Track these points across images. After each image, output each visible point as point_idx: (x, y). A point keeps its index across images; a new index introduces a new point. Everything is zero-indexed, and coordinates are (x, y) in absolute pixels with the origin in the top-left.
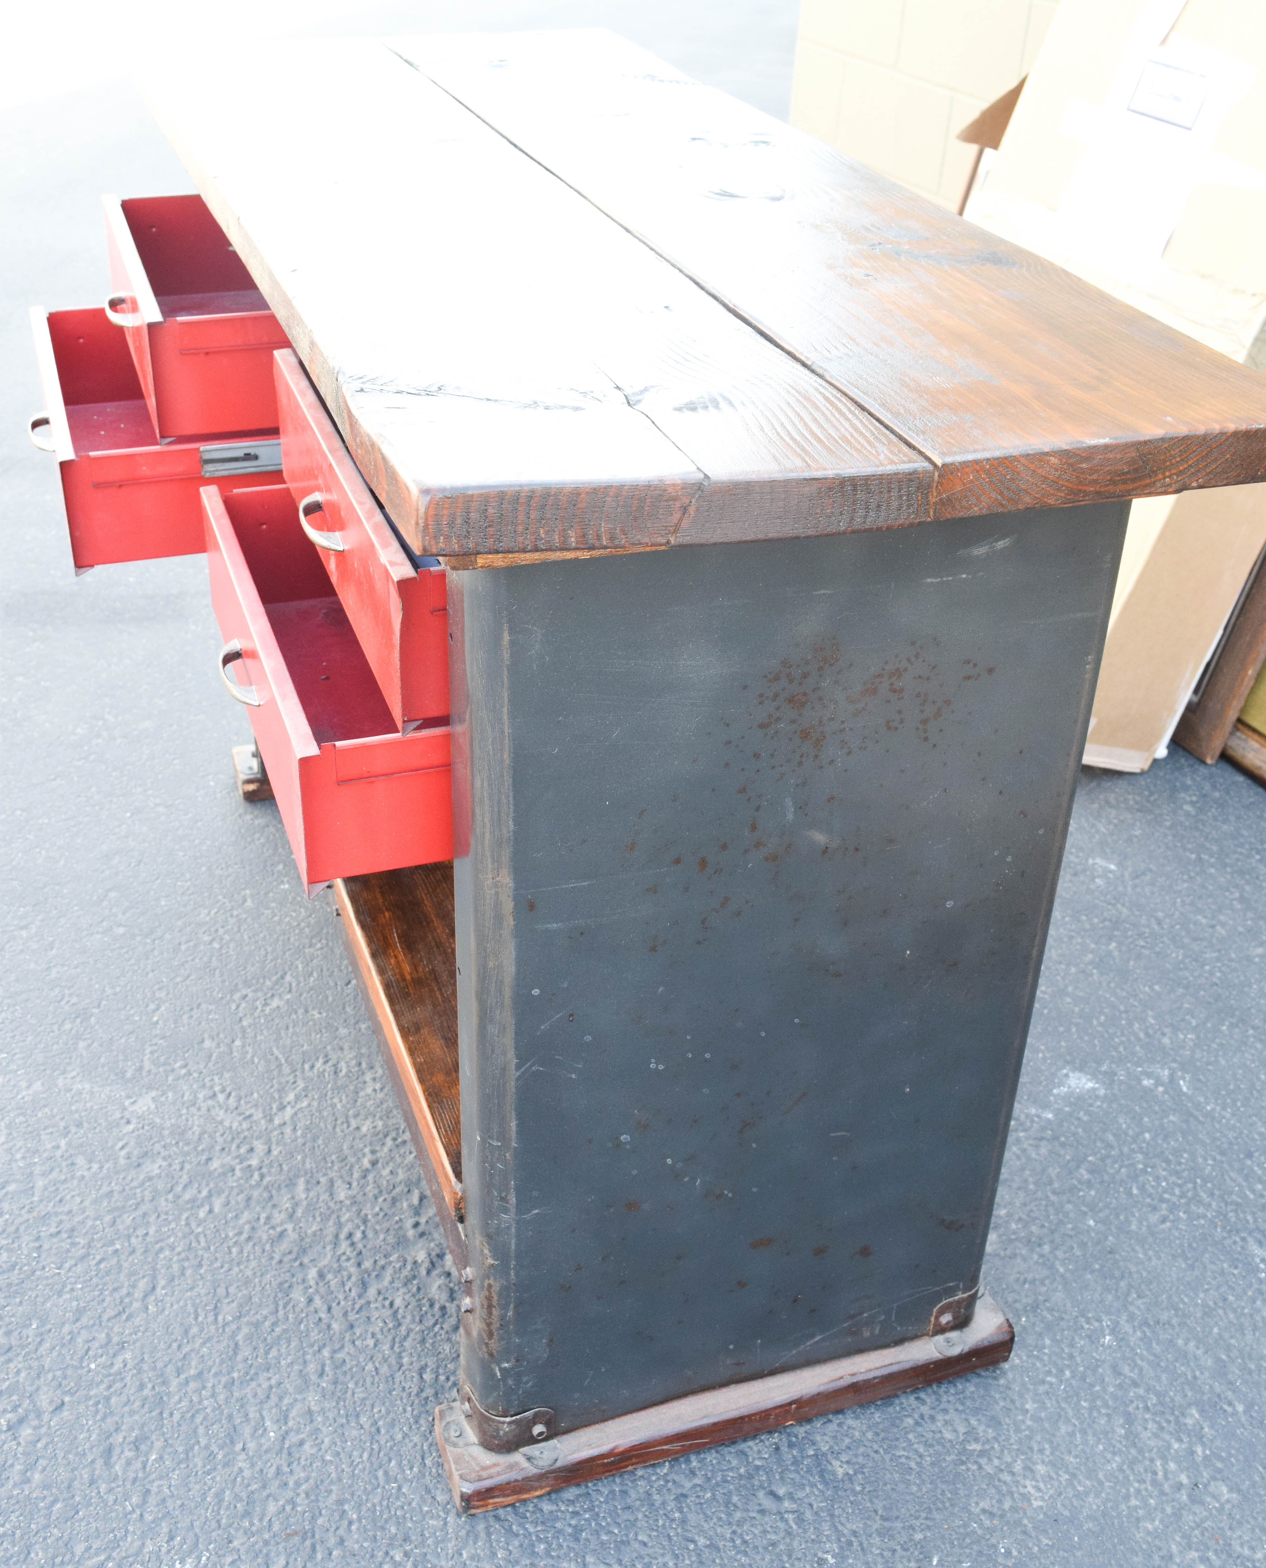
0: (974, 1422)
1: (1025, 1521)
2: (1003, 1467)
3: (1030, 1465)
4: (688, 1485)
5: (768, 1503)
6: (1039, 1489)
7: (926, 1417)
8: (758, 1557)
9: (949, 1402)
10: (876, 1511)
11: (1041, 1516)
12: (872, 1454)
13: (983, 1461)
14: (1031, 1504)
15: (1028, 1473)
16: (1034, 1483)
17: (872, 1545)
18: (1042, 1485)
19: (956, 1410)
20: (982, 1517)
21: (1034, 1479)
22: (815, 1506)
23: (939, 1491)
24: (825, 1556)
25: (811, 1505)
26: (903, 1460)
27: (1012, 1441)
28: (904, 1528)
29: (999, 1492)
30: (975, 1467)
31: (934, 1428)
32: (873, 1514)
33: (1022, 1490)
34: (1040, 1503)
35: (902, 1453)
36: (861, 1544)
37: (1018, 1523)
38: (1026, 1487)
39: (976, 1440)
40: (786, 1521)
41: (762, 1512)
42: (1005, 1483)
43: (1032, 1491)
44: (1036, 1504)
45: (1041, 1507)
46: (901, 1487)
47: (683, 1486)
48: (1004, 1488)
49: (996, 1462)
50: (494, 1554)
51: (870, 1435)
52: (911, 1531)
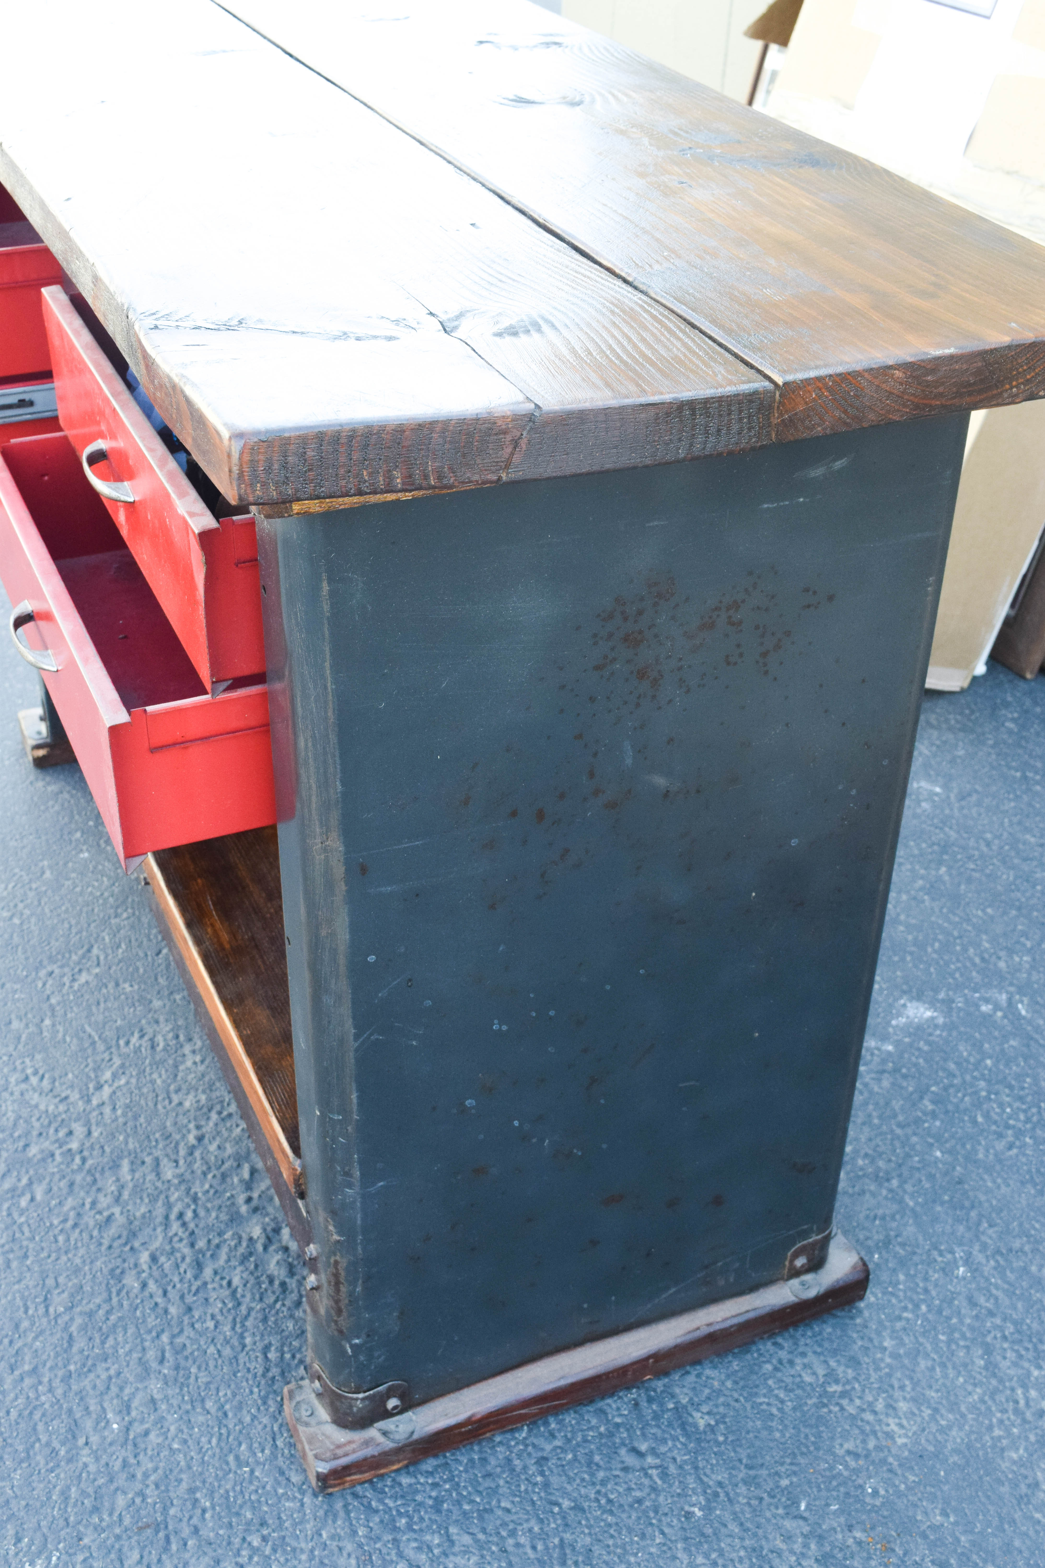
0: (833, 1363)
1: (891, 1460)
2: (865, 1407)
3: (892, 1403)
4: (548, 1447)
5: (631, 1460)
6: (901, 1426)
7: (785, 1361)
8: (624, 1516)
9: (806, 1345)
10: (740, 1461)
11: (906, 1453)
12: (733, 1403)
13: (845, 1402)
14: (895, 1442)
15: (891, 1411)
16: (897, 1420)
17: (738, 1495)
18: (905, 1422)
19: (815, 1352)
20: (848, 1459)
21: (897, 1416)
22: (678, 1460)
23: (802, 1436)
24: (692, 1509)
25: (674, 1459)
26: (764, 1407)
27: (872, 1380)
28: (769, 1475)
29: (863, 1432)
30: (837, 1409)
31: (793, 1372)
32: (737, 1464)
33: (885, 1429)
34: (904, 1440)
35: (762, 1400)
36: (727, 1494)
37: (884, 1461)
38: (888, 1425)
39: (837, 1382)
40: (651, 1477)
41: (626, 1469)
42: (868, 1423)
43: (896, 1429)
44: (900, 1441)
45: (906, 1445)
46: (764, 1433)
47: (542, 1450)
48: (868, 1428)
49: (858, 1402)
50: (354, 1533)
51: (729, 1384)
52: (777, 1478)
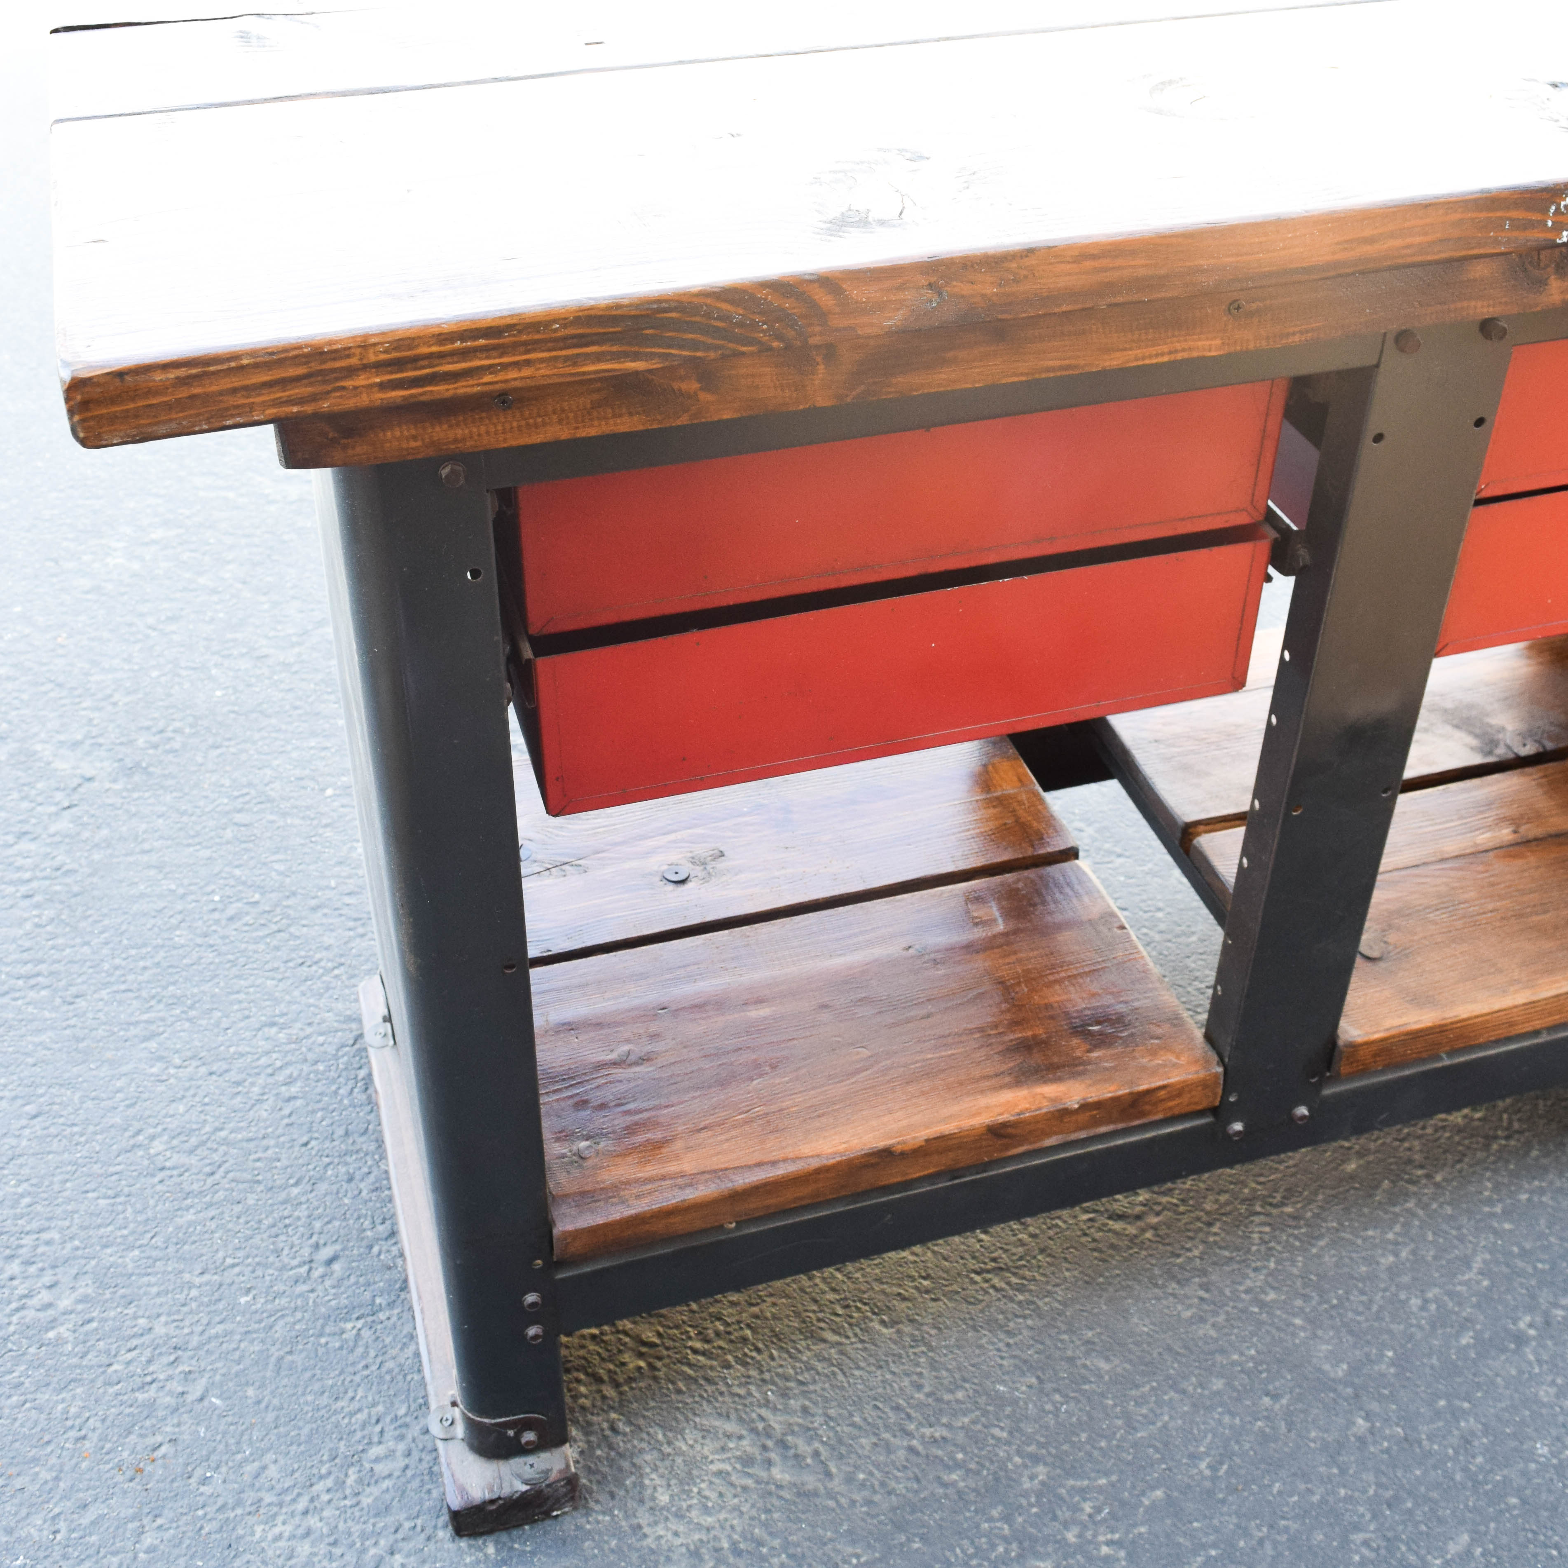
0: (387, 1484)
1: (239, 1511)
2: (316, 1504)
3: (312, 1537)
4: (362, 1185)
5: (326, 1253)
6: (279, 1537)
7: (404, 1430)
8: (265, 1236)
9: (420, 1460)
10: (290, 1353)
11: (241, 1532)
12: (363, 1363)
13: (329, 1482)
14: (261, 1523)
15: (301, 1531)
16: (286, 1534)
17: (252, 1341)
18: (282, 1544)
19: (407, 1467)
20: (256, 1464)
21: (292, 1537)
22: (311, 1295)
23: (301, 1424)
24: (251, 1296)
25: (312, 1291)
26: (350, 1394)
27: (350, 1523)
28: (264, 1377)
29: (286, 1491)
30: (324, 1471)
31: (387, 1436)
32: (288, 1349)
33: (280, 1519)
34: (258, 1535)
35: (360, 1393)
36: (255, 1332)
37: (239, 1503)
38: (284, 1523)
39: (360, 1481)
40: (300, 1266)
41: (317, 1246)
42: (294, 1500)
43: (277, 1531)
44: (259, 1529)
45: (253, 1534)
46: (316, 1386)
47: (362, 1180)
48: (288, 1498)
49: (325, 1497)
50: (321, 1034)
51: (390, 1365)
52: (257, 1384)
